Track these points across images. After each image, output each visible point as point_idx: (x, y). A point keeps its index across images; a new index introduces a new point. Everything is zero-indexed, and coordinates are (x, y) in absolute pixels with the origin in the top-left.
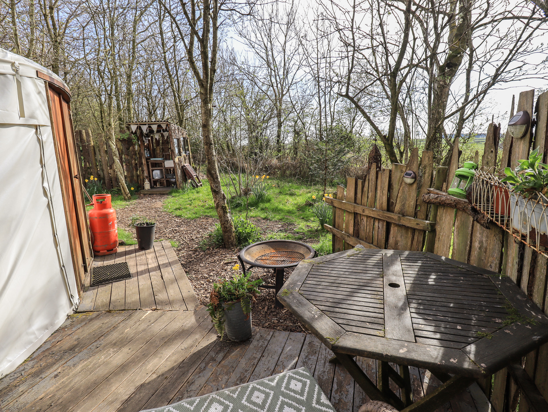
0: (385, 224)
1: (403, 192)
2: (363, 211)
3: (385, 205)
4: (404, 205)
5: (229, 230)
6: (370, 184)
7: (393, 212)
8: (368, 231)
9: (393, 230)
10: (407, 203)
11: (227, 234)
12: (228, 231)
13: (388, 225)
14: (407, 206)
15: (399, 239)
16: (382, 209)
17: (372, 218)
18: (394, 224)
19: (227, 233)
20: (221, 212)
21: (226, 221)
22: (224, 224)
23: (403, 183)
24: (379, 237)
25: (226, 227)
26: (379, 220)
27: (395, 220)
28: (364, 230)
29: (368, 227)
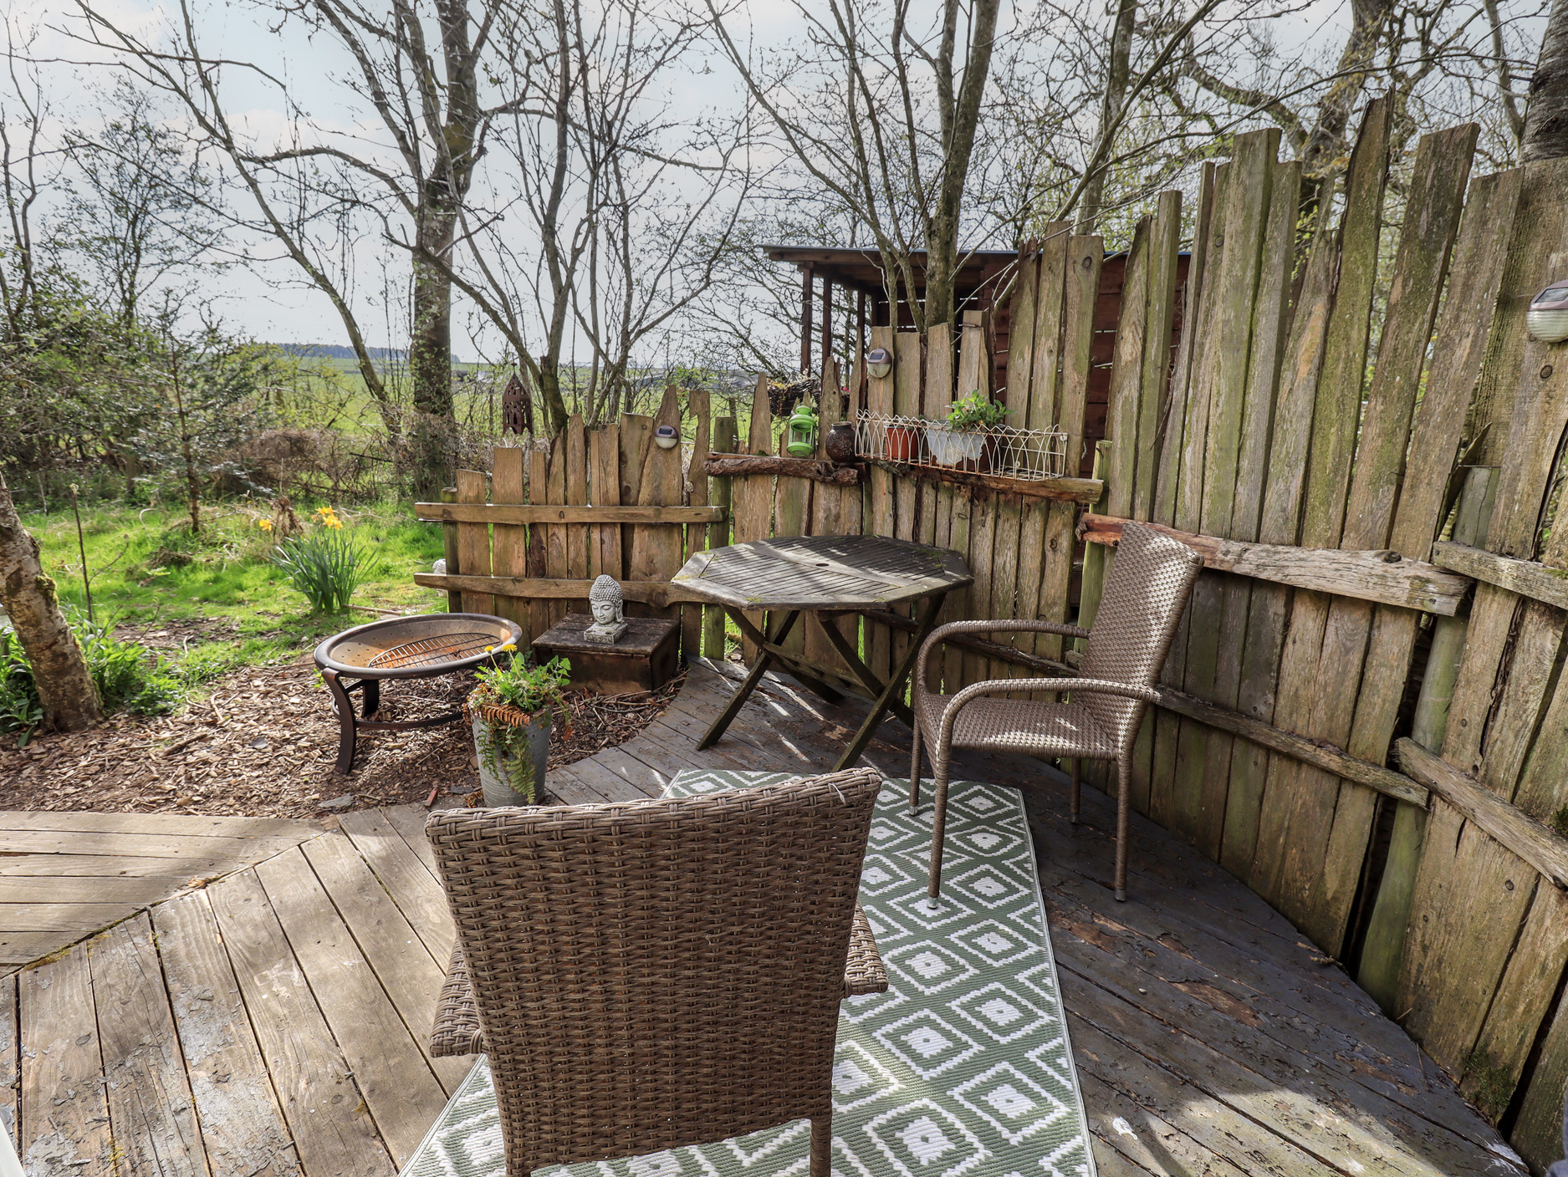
0: (618, 531)
1: (655, 465)
2: (562, 515)
3: (614, 494)
4: (658, 488)
5: (75, 664)
6: (570, 457)
7: (635, 504)
8: (572, 555)
9: (639, 539)
10: (665, 482)
11: (68, 678)
12: (71, 667)
13: (626, 529)
14: (664, 489)
15: (654, 550)
16: (606, 502)
17: (583, 524)
18: (641, 525)
19: (68, 673)
20: (33, 603)
21: (60, 632)
22: (55, 643)
23: (652, 449)
24: (607, 559)
25: (64, 655)
26: (602, 525)
27: (648, 517)
28: (560, 556)
29: (572, 548)
